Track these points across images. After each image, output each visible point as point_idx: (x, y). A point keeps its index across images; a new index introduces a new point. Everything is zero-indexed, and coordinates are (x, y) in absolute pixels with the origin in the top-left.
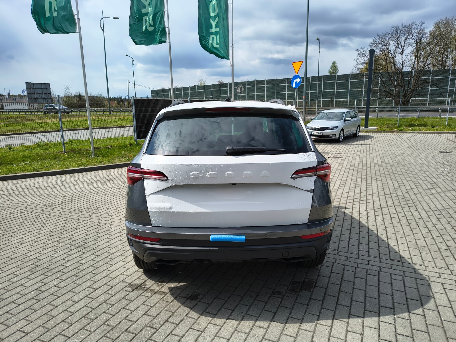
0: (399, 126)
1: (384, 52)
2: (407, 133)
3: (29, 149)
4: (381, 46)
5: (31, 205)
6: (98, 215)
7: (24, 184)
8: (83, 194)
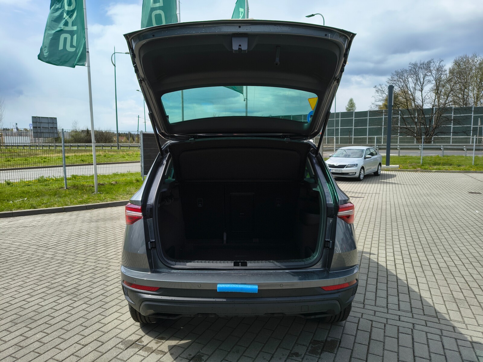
0: (423, 165)
1: (402, 88)
2: (432, 172)
3: (28, 184)
4: (400, 83)
5: (23, 245)
6: (95, 258)
7: (19, 222)
8: (81, 234)
